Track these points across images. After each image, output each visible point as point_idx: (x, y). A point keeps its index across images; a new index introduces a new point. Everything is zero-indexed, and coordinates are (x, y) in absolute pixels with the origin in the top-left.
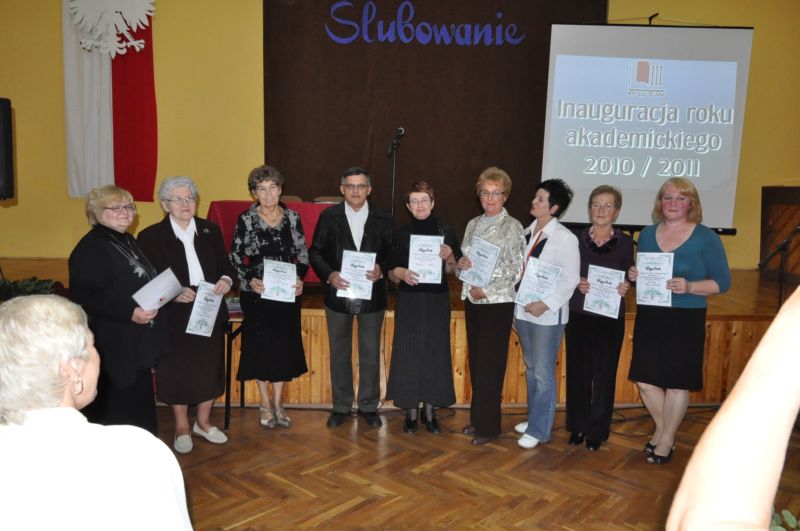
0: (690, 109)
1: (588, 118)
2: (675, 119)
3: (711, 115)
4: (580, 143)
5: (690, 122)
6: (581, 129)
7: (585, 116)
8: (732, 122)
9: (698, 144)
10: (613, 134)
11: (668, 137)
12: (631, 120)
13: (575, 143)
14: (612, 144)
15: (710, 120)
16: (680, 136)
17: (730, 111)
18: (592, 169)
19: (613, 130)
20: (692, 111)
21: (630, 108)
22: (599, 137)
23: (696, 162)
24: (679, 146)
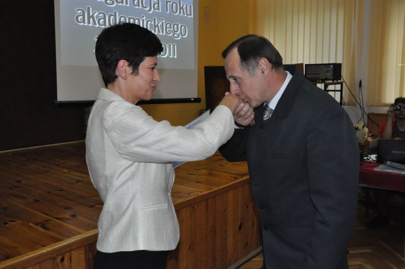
0: (167, 2)
2: (158, 9)
3: (180, 9)
4: (89, 22)
5: (168, 12)
6: (89, 8)
8: (192, 16)
9: (174, 31)
10: (115, 16)
11: (155, 23)
12: (128, 5)
13: (84, 22)
15: (180, 13)
16: (163, 23)
17: (191, 7)
19: (115, 13)
20: (169, 3)
22: (105, 19)
23: (174, 46)
24: (163, 32)
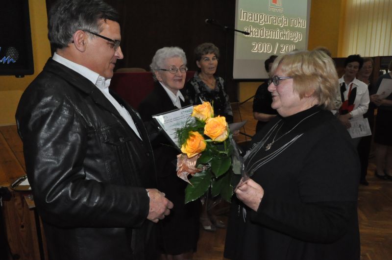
0: (291, 20)
1: (253, 21)
2: (286, 24)
5: (292, 26)
6: (250, 27)
7: (252, 20)
9: (294, 37)
10: (263, 30)
11: (284, 33)
12: (270, 23)
14: (263, 36)
15: (298, 26)
16: (288, 32)
18: (255, 49)
21: (270, 17)
22: (258, 32)
23: (294, 46)
